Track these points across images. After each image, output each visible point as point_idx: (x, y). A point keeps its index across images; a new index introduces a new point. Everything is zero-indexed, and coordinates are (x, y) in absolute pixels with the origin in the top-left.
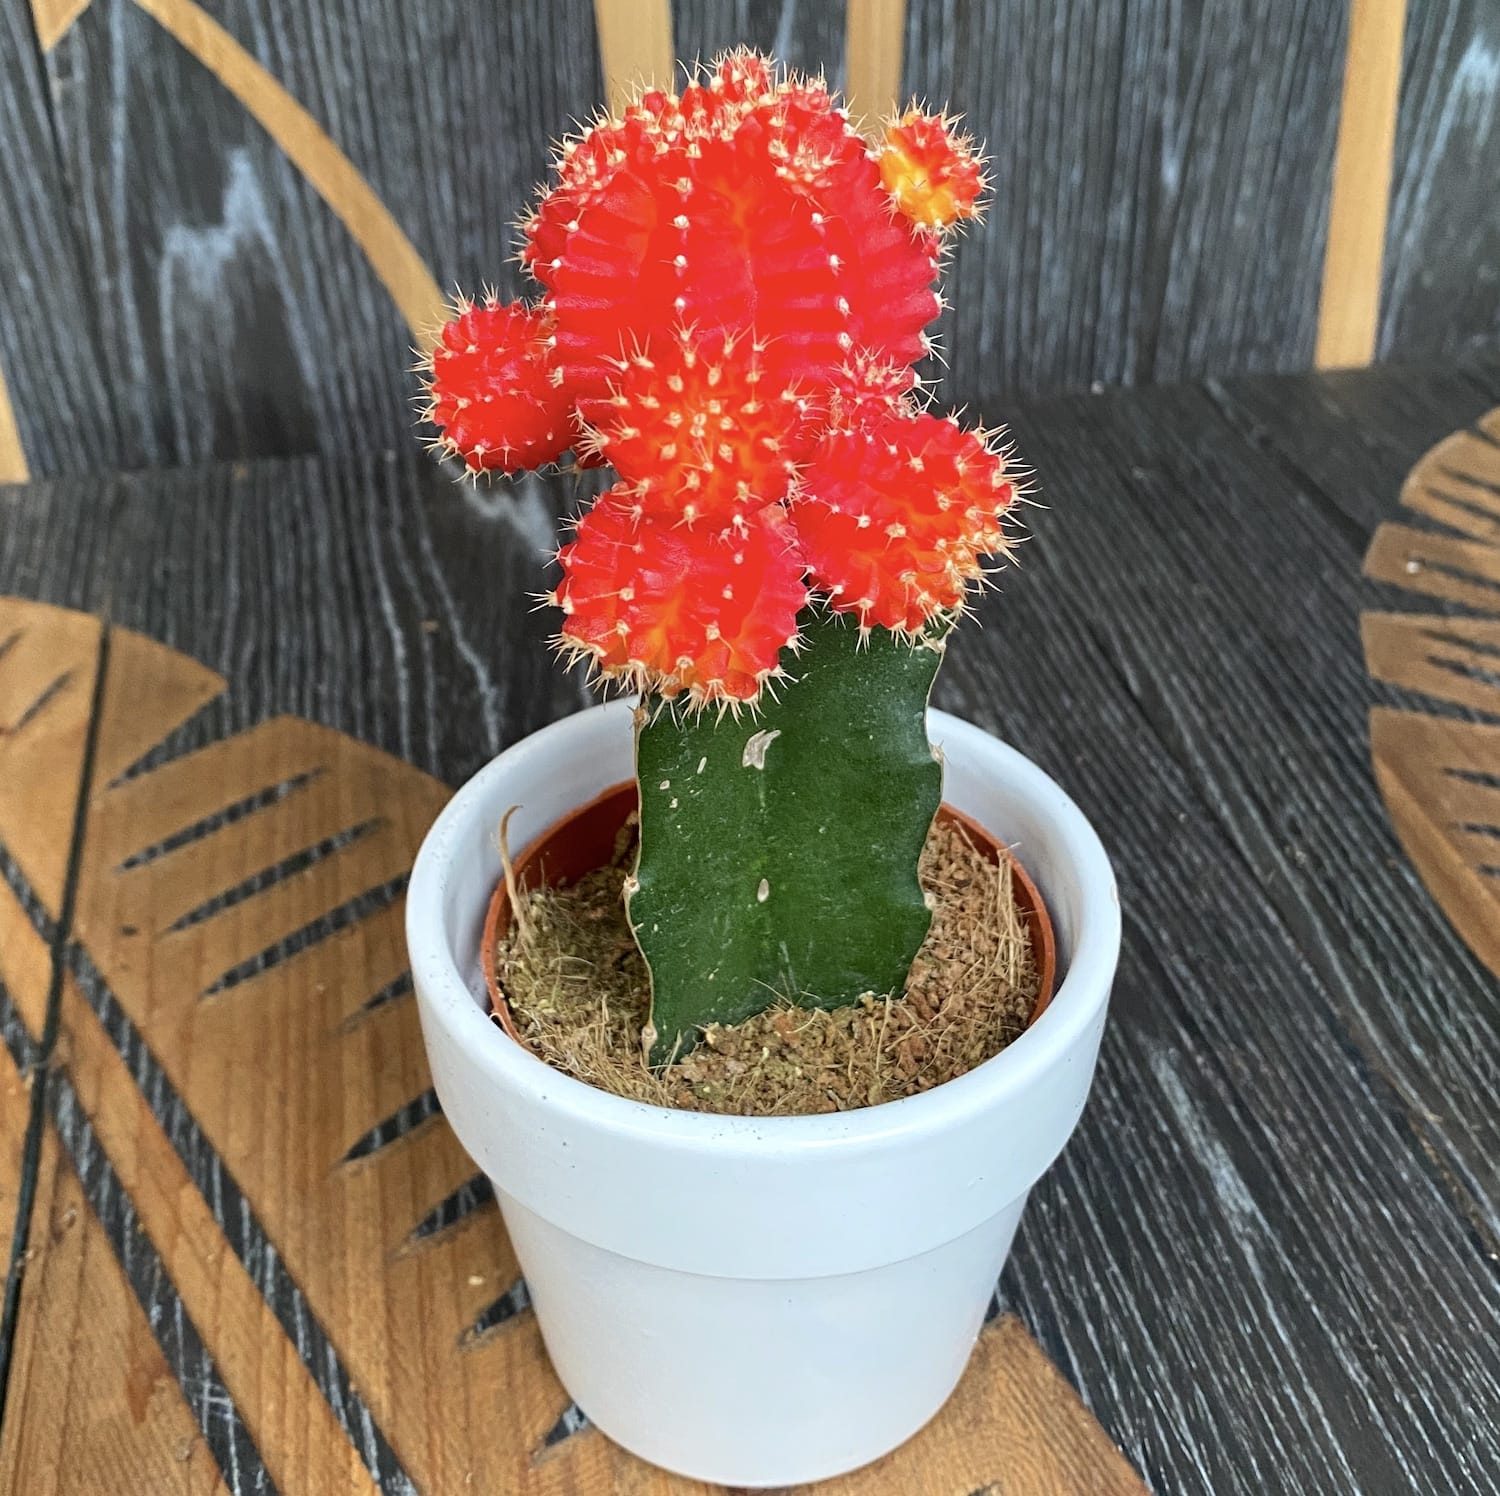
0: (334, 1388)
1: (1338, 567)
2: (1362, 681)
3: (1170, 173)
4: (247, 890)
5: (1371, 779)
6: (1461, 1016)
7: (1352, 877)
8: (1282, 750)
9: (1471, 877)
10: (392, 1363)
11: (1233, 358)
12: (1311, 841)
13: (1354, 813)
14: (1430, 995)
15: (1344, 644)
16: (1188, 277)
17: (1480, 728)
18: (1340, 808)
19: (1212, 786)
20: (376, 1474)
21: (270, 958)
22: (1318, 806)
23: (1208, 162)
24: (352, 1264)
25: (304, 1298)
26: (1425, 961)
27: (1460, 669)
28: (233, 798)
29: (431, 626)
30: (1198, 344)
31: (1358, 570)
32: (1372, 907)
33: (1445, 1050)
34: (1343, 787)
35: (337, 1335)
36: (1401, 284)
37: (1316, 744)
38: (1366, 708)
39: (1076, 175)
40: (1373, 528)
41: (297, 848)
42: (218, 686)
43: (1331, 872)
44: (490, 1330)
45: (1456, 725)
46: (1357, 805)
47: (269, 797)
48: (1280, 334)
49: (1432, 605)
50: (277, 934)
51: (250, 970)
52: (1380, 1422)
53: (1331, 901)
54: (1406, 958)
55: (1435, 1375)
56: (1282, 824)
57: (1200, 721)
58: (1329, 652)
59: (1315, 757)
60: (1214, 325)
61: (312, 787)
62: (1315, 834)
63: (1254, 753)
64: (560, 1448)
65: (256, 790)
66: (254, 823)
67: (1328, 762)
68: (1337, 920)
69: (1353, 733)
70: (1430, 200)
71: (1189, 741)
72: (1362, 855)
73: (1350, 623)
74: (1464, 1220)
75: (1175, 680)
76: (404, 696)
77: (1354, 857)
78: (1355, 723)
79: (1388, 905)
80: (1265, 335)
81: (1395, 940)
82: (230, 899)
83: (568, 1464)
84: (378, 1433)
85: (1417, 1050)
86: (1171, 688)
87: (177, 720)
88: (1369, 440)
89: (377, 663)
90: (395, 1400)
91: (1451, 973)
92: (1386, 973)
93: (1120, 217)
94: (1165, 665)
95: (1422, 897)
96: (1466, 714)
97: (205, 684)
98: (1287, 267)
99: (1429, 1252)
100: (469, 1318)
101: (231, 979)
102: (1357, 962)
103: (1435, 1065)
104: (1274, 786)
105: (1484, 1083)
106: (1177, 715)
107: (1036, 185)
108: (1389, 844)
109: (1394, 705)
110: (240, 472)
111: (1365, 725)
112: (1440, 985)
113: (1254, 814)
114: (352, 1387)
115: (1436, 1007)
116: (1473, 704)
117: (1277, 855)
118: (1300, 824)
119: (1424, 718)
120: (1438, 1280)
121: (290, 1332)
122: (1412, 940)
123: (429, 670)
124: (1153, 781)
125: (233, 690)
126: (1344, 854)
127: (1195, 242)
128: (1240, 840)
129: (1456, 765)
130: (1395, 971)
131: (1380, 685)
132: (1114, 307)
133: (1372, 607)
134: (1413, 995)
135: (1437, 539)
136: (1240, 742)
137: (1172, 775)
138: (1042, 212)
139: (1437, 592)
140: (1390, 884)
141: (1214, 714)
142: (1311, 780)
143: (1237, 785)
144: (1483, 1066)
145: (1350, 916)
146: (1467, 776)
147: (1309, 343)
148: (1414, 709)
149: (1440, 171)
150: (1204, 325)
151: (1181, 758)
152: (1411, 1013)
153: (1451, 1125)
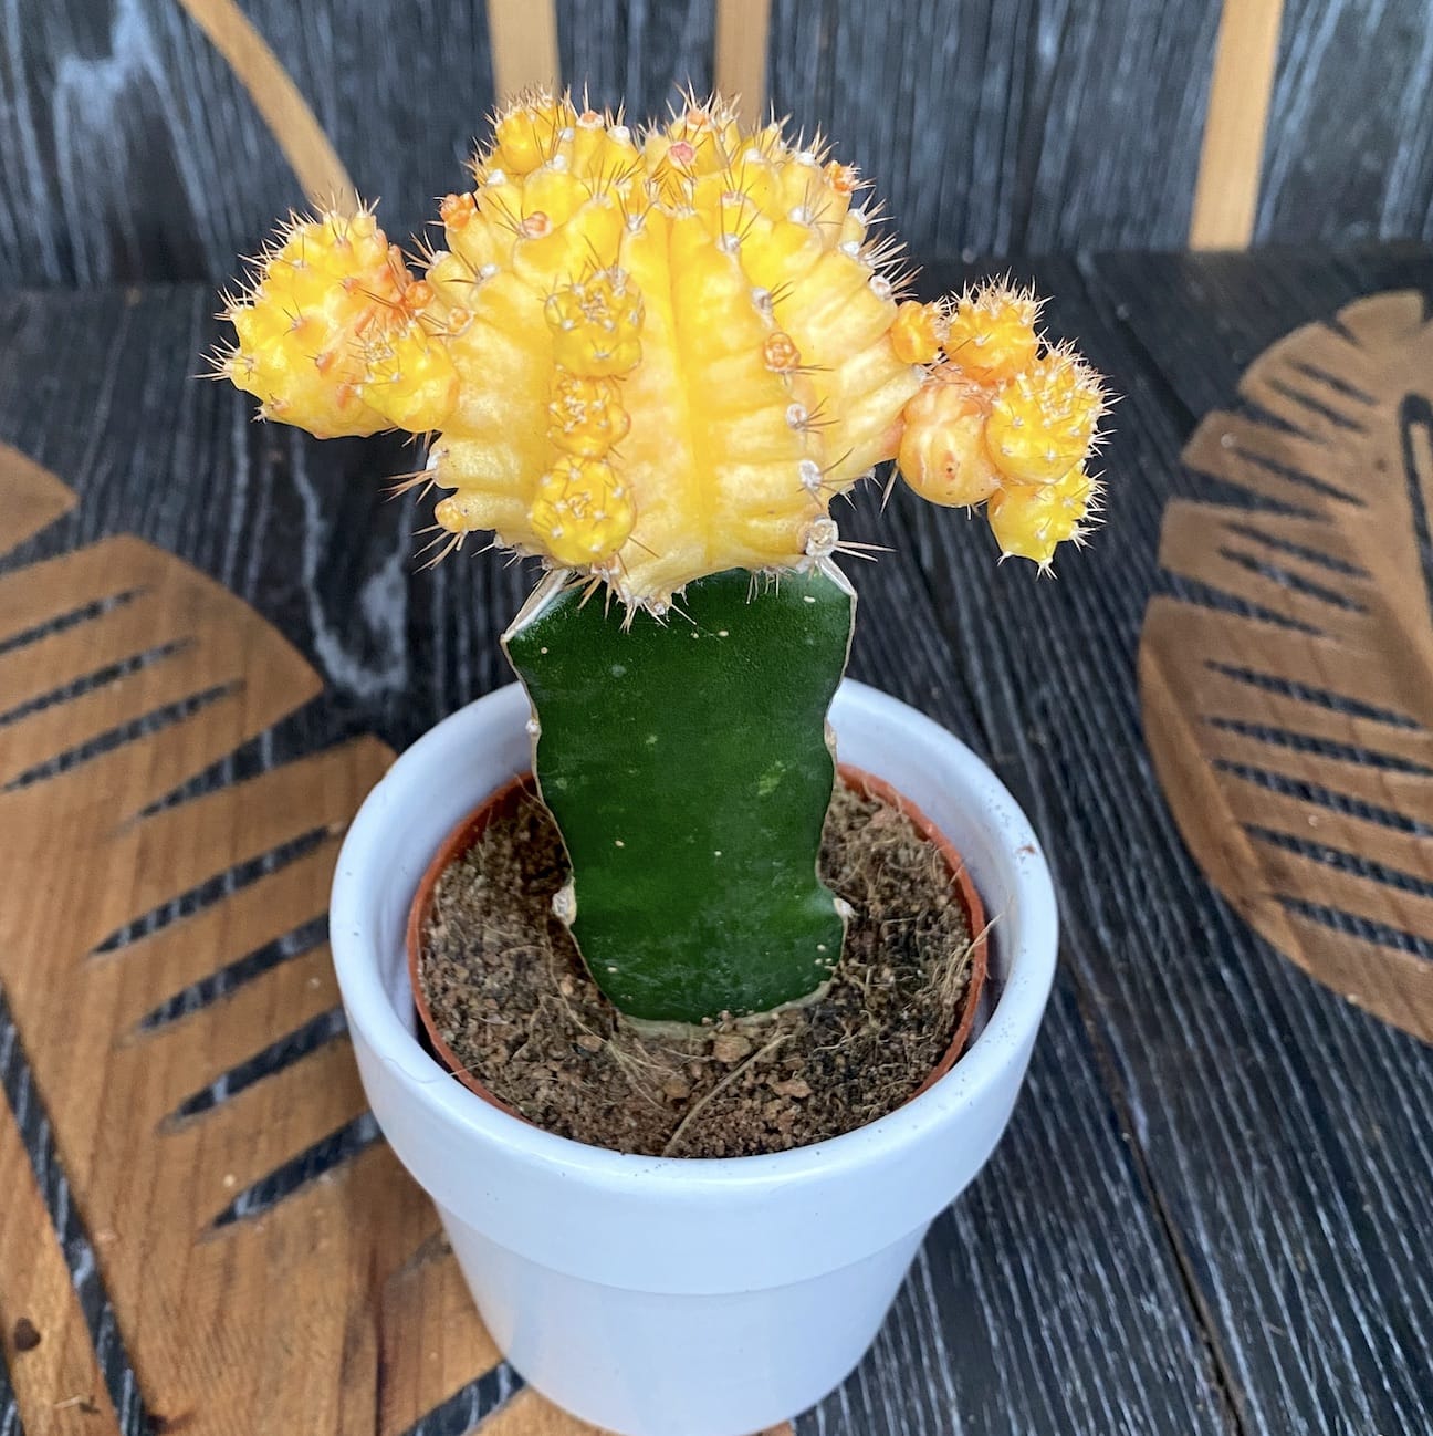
0: (41, 1157)
1: (1158, 453)
2: (1150, 570)
3: (1047, 45)
4: (58, 696)
5: (1132, 667)
6: (1156, 905)
7: (1087, 763)
8: (1053, 632)
9: (1205, 770)
10: (98, 1139)
11: (1106, 233)
12: (1057, 723)
13: (1106, 699)
14: (1131, 881)
15: (1143, 531)
16: (1064, 151)
17: (1256, 625)
18: (1093, 694)
19: (975, 664)
20: (61, 1237)
21: (65, 762)
22: (1073, 689)
23: (1086, 34)
24: (81, 1049)
25: (32, 1076)
26: (1136, 849)
27: (1250, 563)
28: (64, 608)
29: (275, 456)
30: (1072, 218)
31: (1176, 456)
32: (1098, 791)
33: (1131, 936)
34: (1102, 673)
35: (56, 1109)
36: (1281, 167)
37: (1087, 628)
38: (1146, 596)
39: (951, 43)
40: (1202, 416)
41: (110, 660)
42: (70, 501)
43: (1067, 755)
44: (190, 1118)
45: (1231, 619)
46: (1111, 692)
47: (94, 611)
48: (1155, 211)
49: (1242, 497)
50: (77, 739)
51: (44, 772)
52: (977, 1279)
53: (1059, 783)
54: (1118, 844)
55: (1041, 1242)
56: (1033, 705)
57: (981, 599)
58: (1126, 538)
59: (1082, 640)
60: (1088, 200)
61: (137, 602)
62: (1062, 715)
63: (1024, 634)
64: (228, 1230)
65: (83, 604)
66: (76, 633)
67: (1095, 649)
68: (1060, 802)
69: (1126, 618)
70: (1316, 85)
71: (965, 619)
72: (1102, 740)
73: (1153, 509)
74: (1106, 1099)
75: (968, 558)
76: (236, 523)
77: (1094, 742)
78: (1131, 610)
79: (1114, 791)
80: (1140, 212)
81: (1111, 826)
82: (42, 704)
83: (232, 1244)
84: (71, 1202)
85: (1104, 934)
86: (961, 563)
87: (27, 531)
88: (1224, 324)
89: (219, 488)
90: (94, 1175)
91: (1158, 862)
92: (1095, 856)
93: (995, 85)
94: (962, 541)
95: (1149, 787)
96: (1241, 607)
97: (59, 498)
98: (1164, 144)
99: (1065, 1125)
100: (174, 1106)
101: (27, 779)
102: (1069, 844)
103: (1118, 950)
104: (1035, 666)
105: (1161, 970)
106: (959, 591)
107: (909, 50)
108: (1131, 732)
109: (1175, 594)
110: (134, 296)
111: (1141, 615)
112: (1144, 872)
113: (1008, 693)
114: (58, 1158)
115: (1134, 893)
116: (1252, 598)
117: (1020, 735)
118: (1050, 705)
119: (1202, 611)
120: (1067, 1153)
121: (13, 1103)
122: (1129, 826)
123: (265, 497)
124: (920, 656)
125: (83, 505)
126: (1085, 738)
127: (1071, 114)
128: (988, 717)
129: (1222, 659)
130: (1104, 856)
131: (1167, 574)
132: (987, 175)
133: (1180, 495)
134: (1115, 881)
135: (1264, 431)
136: (1014, 622)
137: (939, 651)
138: (916, 77)
139: (1248, 484)
140: (1121, 770)
141: (995, 593)
142: (1072, 662)
143: (999, 664)
144: (1165, 954)
145: (1075, 800)
146: (1229, 671)
147: (1185, 222)
148: (1193, 600)
149: (1327, 52)
150: (1077, 198)
151: (952, 635)
152: (1108, 897)
153: (1118, 1008)
